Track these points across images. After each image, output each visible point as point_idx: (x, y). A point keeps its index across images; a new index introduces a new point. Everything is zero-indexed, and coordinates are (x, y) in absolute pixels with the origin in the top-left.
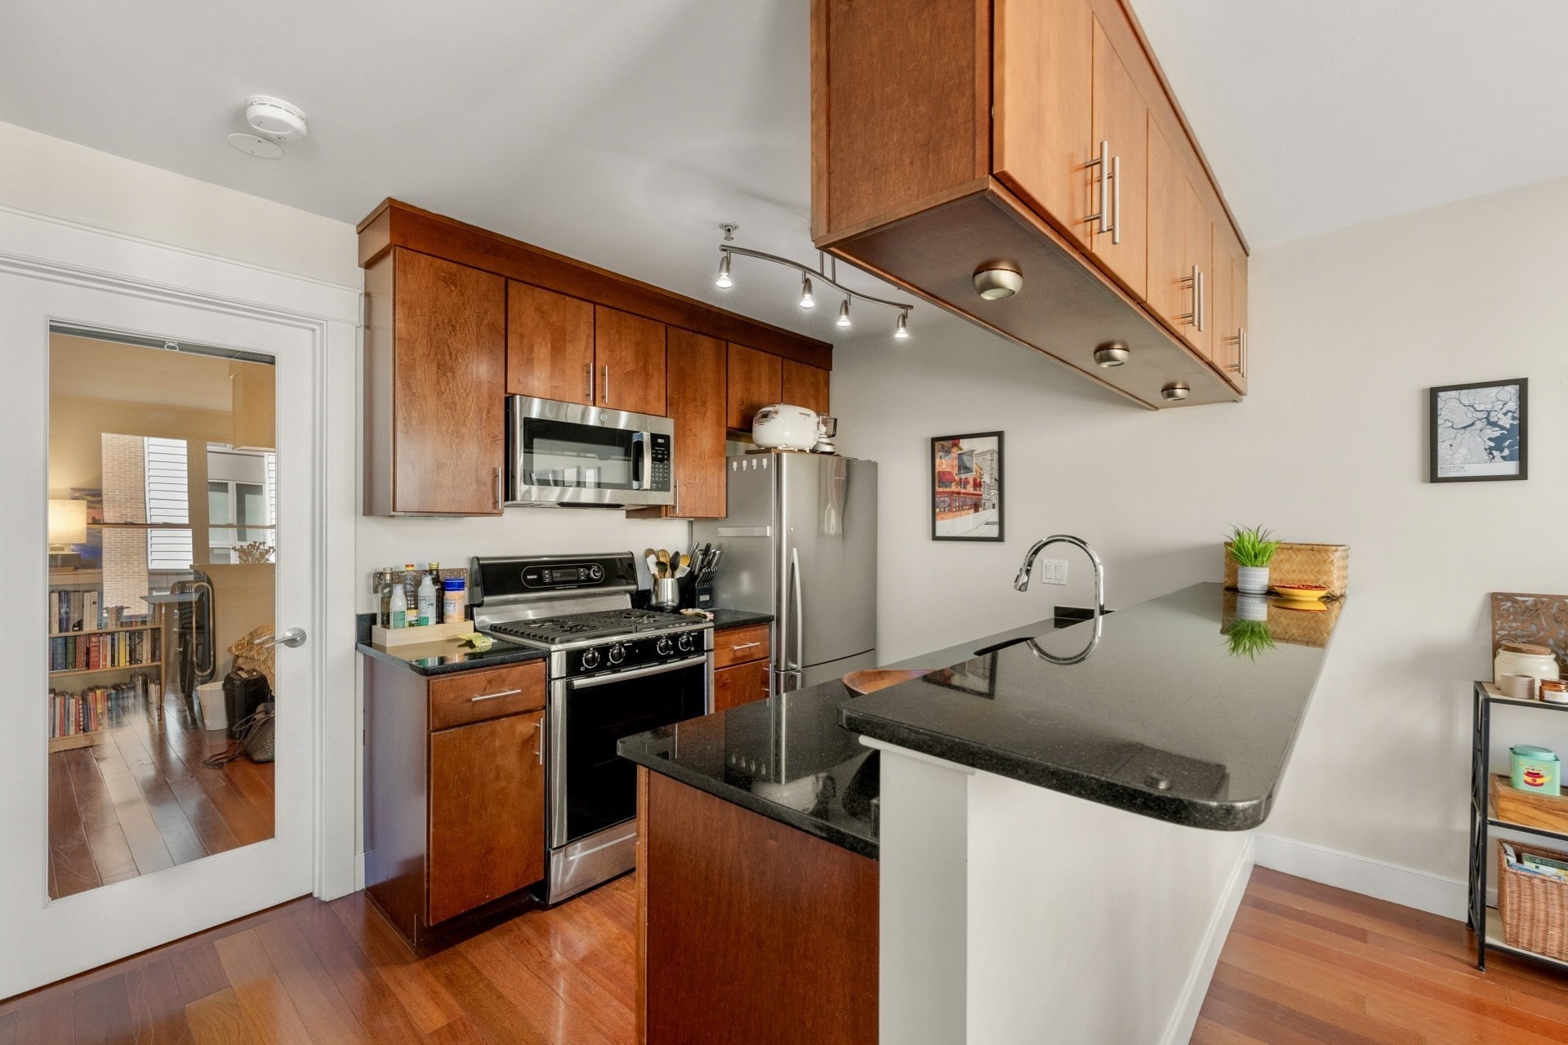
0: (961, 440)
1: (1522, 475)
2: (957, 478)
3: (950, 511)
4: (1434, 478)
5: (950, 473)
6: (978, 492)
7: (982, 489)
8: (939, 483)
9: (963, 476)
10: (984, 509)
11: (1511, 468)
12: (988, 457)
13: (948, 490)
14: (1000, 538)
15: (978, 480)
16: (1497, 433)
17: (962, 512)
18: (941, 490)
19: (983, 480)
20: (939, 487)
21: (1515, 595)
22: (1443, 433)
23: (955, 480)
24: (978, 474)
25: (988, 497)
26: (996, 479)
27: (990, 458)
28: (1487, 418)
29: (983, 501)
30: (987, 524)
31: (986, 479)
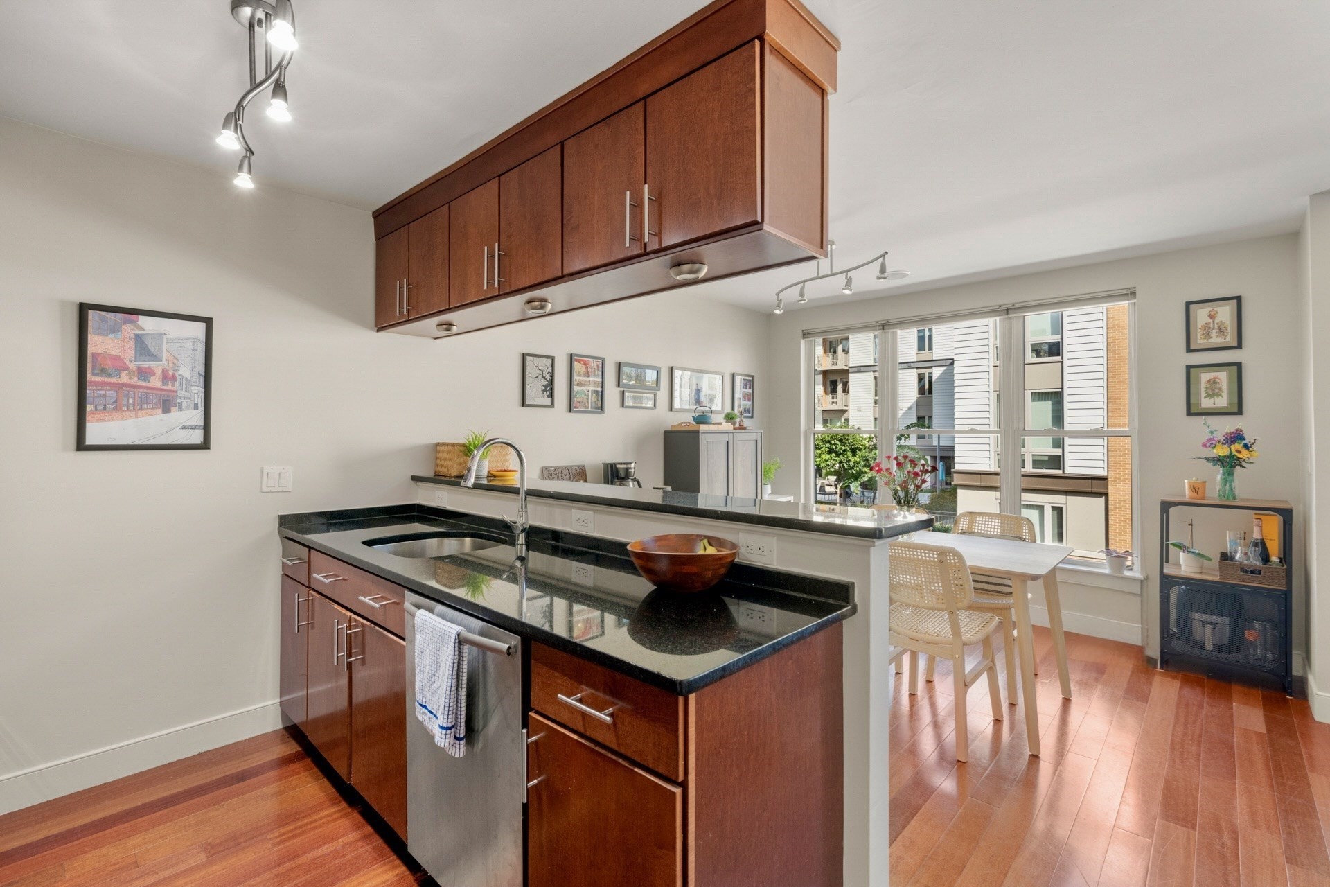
0: (140, 316)
1: (552, 405)
2: (132, 366)
3: (116, 409)
4: (524, 404)
5: (117, 358)
6: (170, 388)
7: (177, 384)
8: (93, 369)
9: (145, 365)
10: (180, 409)
11: (548, 401)
12: (189, 345)
13: (114, 380)
14: (205, 445)
15: (171, 373)
16: (545, 383)
17: (140, 412)
18: (98, 379)
19: (180, 373)
20: (93, 374)
21: (549, 467)
22: (528, 380)
23: (127, 368)
24: (171, 365)
25: (188, 395)
26: (200, 374)
27: (192, 347)
28: (542, 374)
29: (178, 400)
30: (184, 427)
31: (185, 372)
